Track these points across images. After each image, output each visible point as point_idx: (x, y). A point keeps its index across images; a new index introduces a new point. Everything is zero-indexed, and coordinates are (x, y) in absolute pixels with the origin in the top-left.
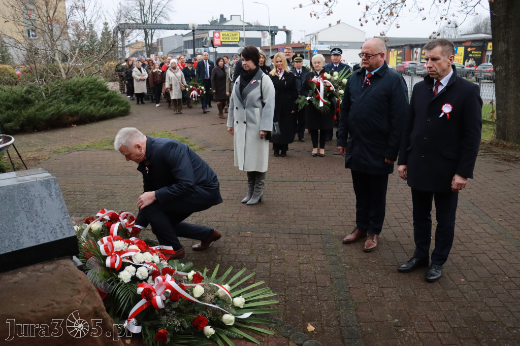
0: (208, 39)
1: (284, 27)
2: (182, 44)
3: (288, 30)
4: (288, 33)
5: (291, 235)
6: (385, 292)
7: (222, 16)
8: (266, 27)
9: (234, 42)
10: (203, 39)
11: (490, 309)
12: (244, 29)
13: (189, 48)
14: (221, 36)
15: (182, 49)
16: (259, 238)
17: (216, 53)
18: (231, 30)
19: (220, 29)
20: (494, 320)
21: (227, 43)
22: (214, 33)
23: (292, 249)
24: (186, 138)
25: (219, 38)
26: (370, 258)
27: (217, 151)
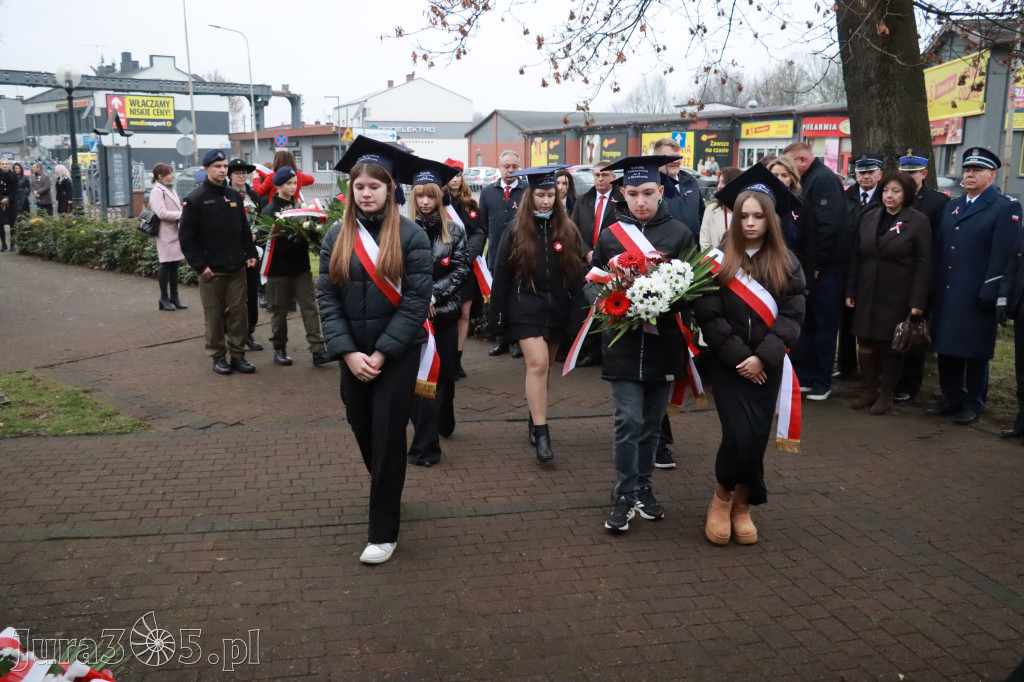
0: (98, 113)
1: (285, 86)
2: (22, 123)
3: (295, 95)
4: (294, 100)
7: (126, 56)
9: (161, 120)
10: (82, 110)
12: (191, 92)
13: (41, 134)
14: (128, 107)
15: (24, 135)
17: (128, 146)
19: (124, 87)
21: (142, 123)
22: (108, 98)
25: (122, 108)
27: (187, 429)
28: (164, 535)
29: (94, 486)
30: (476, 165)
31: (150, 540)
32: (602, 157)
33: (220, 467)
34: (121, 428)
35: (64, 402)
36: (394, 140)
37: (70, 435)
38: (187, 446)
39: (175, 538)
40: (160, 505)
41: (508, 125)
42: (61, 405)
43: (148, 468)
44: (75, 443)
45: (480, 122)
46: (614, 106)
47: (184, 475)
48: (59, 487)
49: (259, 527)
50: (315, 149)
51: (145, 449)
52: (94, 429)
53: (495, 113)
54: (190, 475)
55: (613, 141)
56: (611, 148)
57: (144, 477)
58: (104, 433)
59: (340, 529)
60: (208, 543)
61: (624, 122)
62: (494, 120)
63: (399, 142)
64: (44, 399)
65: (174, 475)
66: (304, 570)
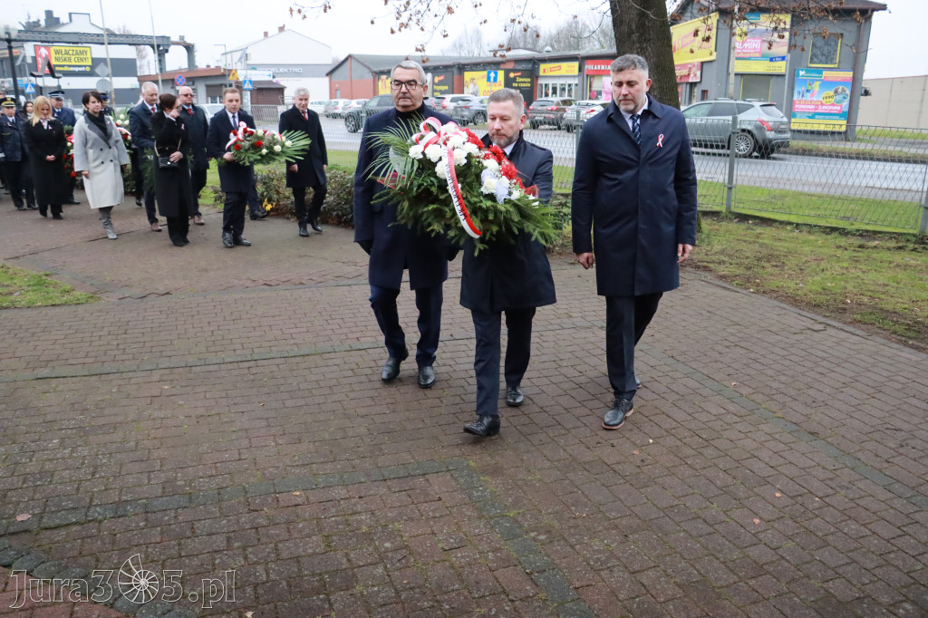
0: (29, 61)
1: (182, 38)
3: (189, 44)
4: (189, 48)
5: (389, 483)
6: (644, 581)
7: (49, 14)
8: (146, 37)
9: (82, 66)
11: (836, 573)
12: (106, 43)
14: (53, 55)
16: (328, 504)
18: (74, 43)
19: (50, 39)
20: (857, 595)
22: (36, 48)
23: (412, 519)
24: (46, 275)
26: (573, 508)
27: (129, 299)
28: (122, 372)
29: (64, 341)
30: (336, 98)
31: (111, 376)
32: (434, 91)
33: (158, 325)
34: (78, 300)
35: (31, 283)
36: (271, 78)
37: (40, 307)
38: (131, 311)
39: (130, 375)
40: (116, 352)
41: (360, 67)
42: (29, 286)
43: (103, 327)
44: (44, 312)
45: (337, 64)
46: (442, 51)
47: (130, 331)
48: (37, 343)
49: (191, 364)
50: (208, 86)
51: (99, 314)
52: (57, 302)
53: (349, 57)
54: (137, 331)
55: (442, 78)
56: (440, 83)
57: (101, 333)
58: (65, 304)
59: (252, 364)
60: (156, 376)
61: (450, 63)
62: (348, 62)
63: (274, 80)
64: (15, 281)
65: (123, 331)
66: (228, 392)
